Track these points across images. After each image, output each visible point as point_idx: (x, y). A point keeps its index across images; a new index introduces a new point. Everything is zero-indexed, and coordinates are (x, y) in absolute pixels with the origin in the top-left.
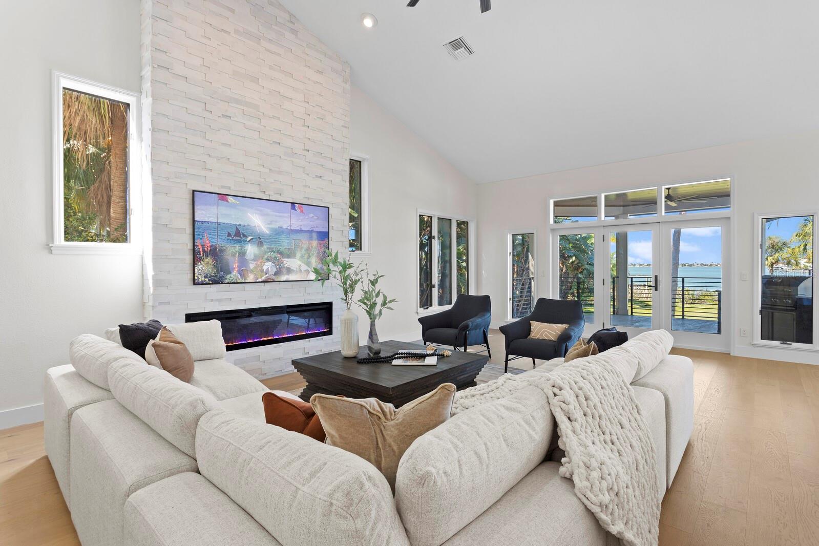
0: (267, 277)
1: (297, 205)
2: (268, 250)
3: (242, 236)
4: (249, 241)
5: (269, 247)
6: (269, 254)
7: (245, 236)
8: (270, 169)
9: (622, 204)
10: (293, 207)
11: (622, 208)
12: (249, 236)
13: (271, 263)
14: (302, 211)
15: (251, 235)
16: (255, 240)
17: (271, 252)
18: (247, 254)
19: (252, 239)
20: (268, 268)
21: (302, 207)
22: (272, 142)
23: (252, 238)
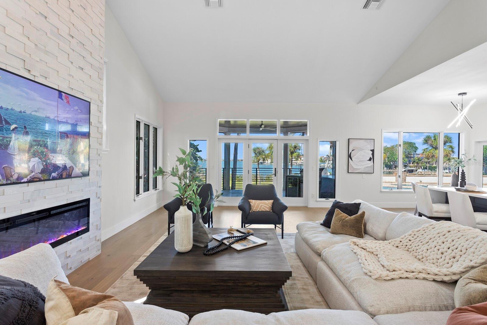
0: (33, 176)
1: (64, 94)
2: (34, 143)
3: (4, 122)
4: (13, 130)
5: (35, 139)
6: (36, 147)
7: (8, 123)
8: (36, 45)
9: (227, 126)
10: (60, 97)
11: (228, 128)
12: (13, 123)
13: (37, 158)
14: (68, 102)
15: (16, 123)
16: (20, 129)
17: (38, 145)
18: (10, 146)
19: (16, 128)
20: (34, 165)
21: (68, 98)
22: (38, 13)
23: (16, 126)
